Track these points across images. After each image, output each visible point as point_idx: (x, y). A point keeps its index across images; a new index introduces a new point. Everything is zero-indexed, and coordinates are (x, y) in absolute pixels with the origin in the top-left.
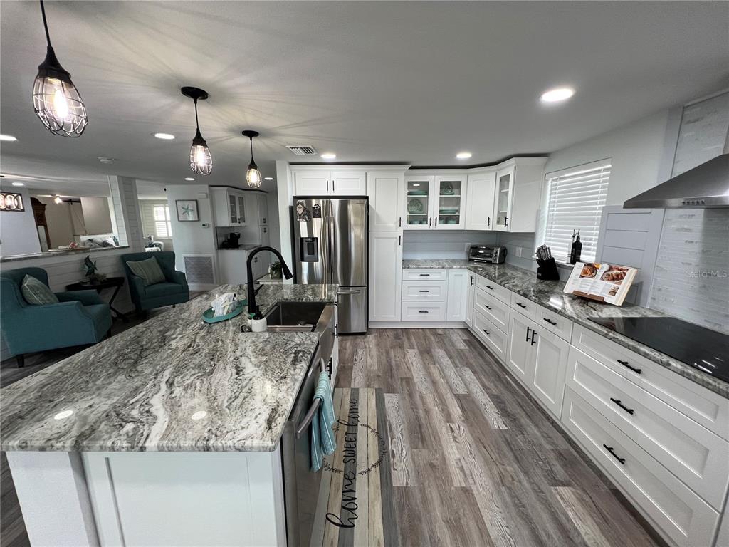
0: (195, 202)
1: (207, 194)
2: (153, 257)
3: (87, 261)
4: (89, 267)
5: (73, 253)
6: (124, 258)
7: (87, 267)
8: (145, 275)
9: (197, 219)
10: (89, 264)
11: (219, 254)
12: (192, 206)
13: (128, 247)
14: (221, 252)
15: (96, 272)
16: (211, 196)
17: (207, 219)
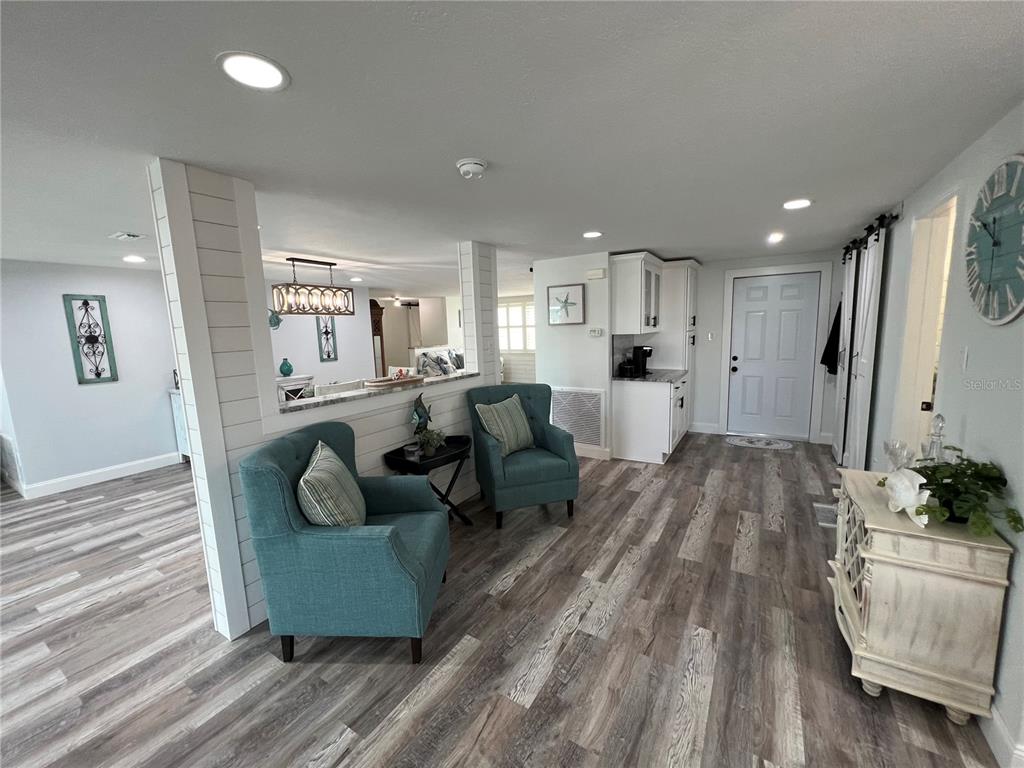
0: (581, 287)
1: (604, 270)
2: (515, 396)
3: (418, 403)
4: (420, 417)
5: (400, 389)
6: (472, 397)
7: (416, 417)
8: (503, 432)
9: (581, 321)
10: (420, 410)
11: (614, 388)
12: (576, 294)
13: (478, 374)
14: (617, 383)
15: (430, 426)
16: (611, 273)
17: (599, 319)
